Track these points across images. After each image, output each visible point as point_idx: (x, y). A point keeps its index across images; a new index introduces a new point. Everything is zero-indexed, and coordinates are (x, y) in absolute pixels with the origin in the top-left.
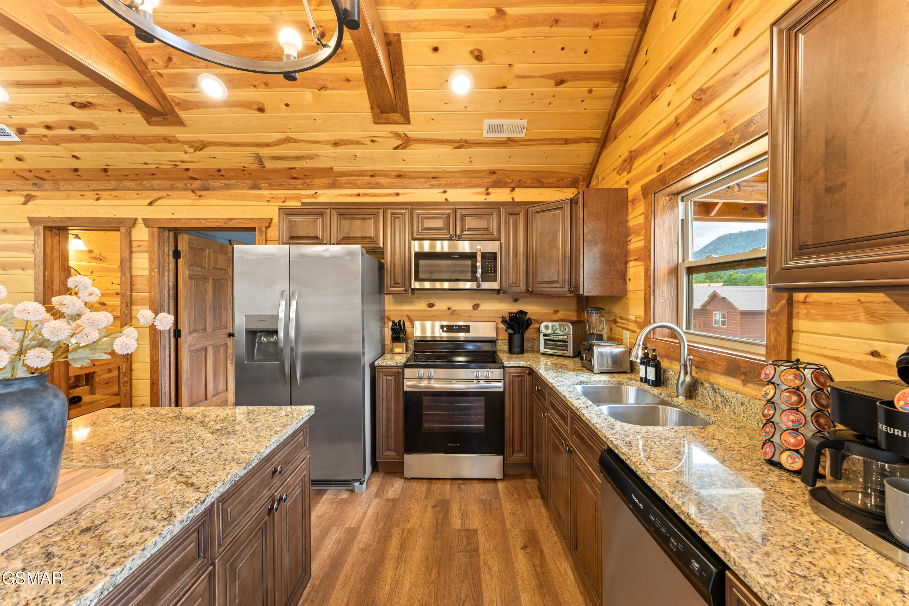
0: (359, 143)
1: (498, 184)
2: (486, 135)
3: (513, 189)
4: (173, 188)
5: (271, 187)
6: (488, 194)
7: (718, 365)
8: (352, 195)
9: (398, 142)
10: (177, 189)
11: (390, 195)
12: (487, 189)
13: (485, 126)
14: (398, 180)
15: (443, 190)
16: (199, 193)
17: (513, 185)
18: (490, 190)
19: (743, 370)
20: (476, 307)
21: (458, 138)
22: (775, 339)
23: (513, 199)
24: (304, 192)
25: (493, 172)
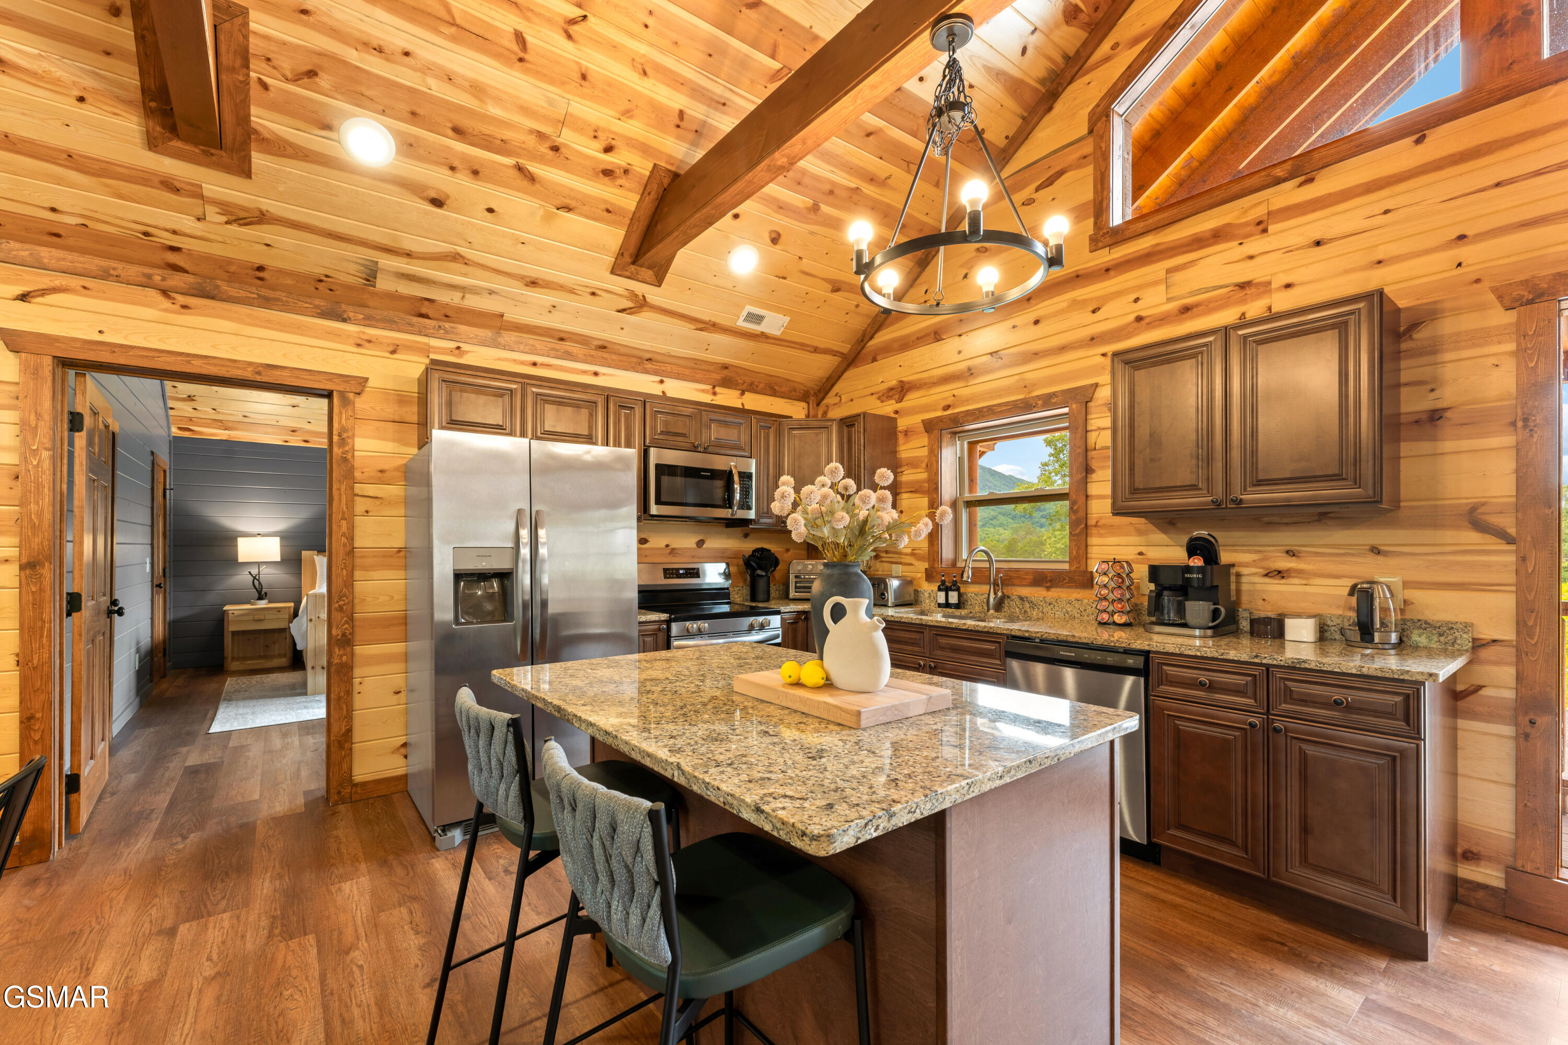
0: (572, 291)
1: (727, 383)
2: (741, 323)
3: (743, 393)
4: (105, 275)
5: (369, 321)
6: (715, 394)
7: (1025, 579)
8: (523, 363)
9: (629, 304)
10: (118, 279)
11: (584, 372)
12: (714, 387)
13: (745, 313)
14: (600, 353)
15: (658, 378)
16: (181, 299)
17: (744, 387)
18: (718, 389)
19: (1049, 578)
20: (700, 543)
21: (707, 318)
22: (1077, 552)
23: (743, 404)
24: (434, 342)
25: (725, 367)
